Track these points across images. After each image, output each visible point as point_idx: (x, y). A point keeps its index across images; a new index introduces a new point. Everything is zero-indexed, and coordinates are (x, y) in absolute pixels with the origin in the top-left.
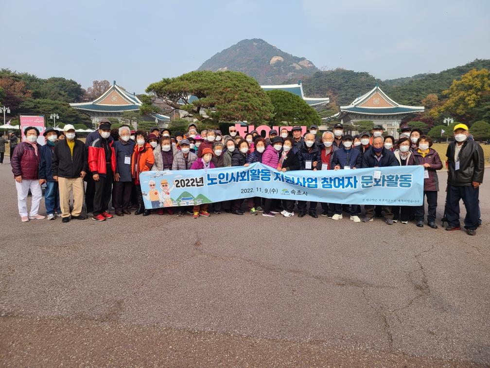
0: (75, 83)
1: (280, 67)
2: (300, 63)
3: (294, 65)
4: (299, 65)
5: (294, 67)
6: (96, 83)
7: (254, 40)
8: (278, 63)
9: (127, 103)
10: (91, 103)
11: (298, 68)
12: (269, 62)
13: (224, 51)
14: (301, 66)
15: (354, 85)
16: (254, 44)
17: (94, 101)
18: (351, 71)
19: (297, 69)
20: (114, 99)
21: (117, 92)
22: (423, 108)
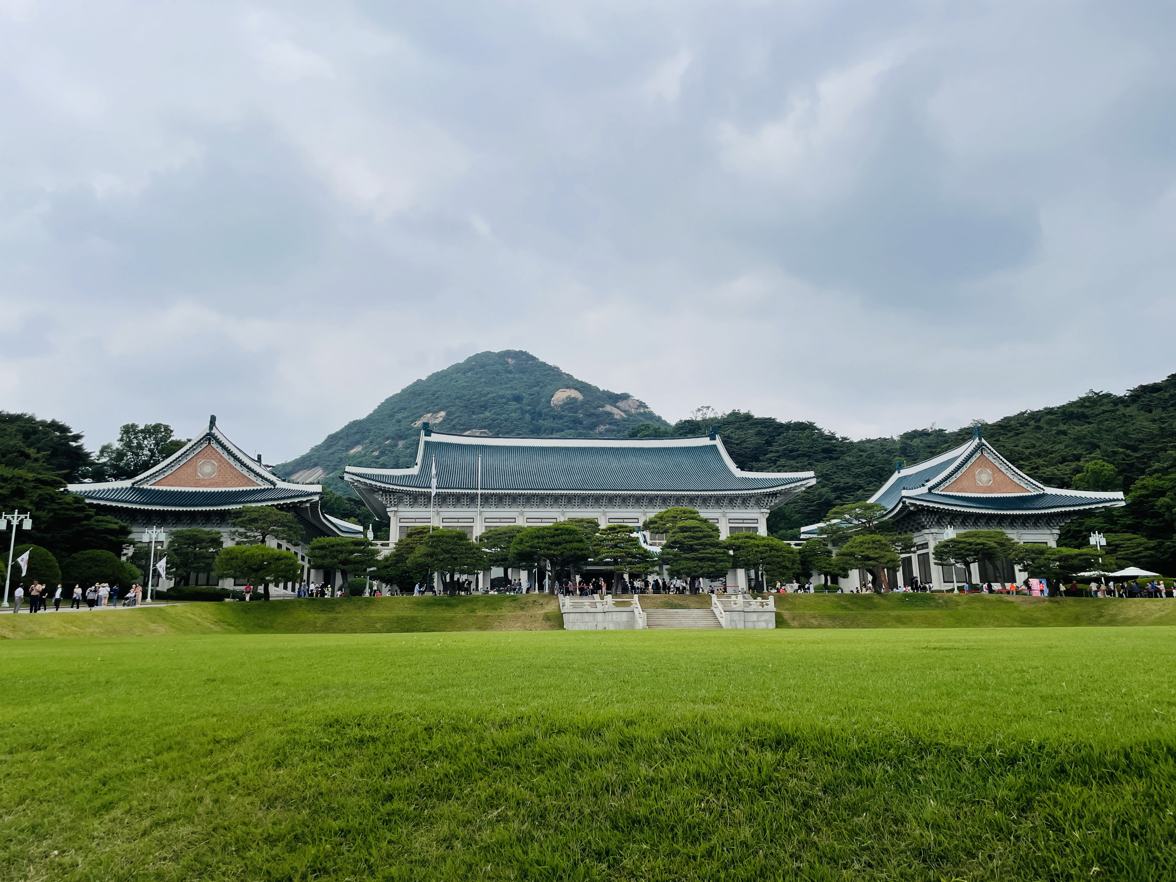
0: (64, 429)
1: (576, 412)
2: (618, 404)
3: (608, 408)
4: (618, 408)
5: (610, 414)
6: (128, 430)
7: (508, 354)
8: (571, 403)
9: (253, 483)
10: (127, 483)
11: (618, 414)
12: (549, 402)
13: (437, 377)
14: (624, 411)
15: (791, 451)
16: (510, 360)
17: (138, 478)
18: (770, 419)
19: (617, 417)
20: (207, 469)
21: (219, 449)
22: (1120, 495)
